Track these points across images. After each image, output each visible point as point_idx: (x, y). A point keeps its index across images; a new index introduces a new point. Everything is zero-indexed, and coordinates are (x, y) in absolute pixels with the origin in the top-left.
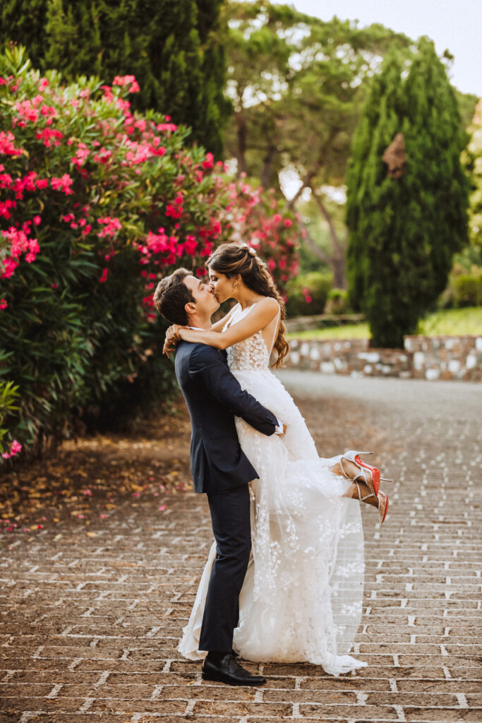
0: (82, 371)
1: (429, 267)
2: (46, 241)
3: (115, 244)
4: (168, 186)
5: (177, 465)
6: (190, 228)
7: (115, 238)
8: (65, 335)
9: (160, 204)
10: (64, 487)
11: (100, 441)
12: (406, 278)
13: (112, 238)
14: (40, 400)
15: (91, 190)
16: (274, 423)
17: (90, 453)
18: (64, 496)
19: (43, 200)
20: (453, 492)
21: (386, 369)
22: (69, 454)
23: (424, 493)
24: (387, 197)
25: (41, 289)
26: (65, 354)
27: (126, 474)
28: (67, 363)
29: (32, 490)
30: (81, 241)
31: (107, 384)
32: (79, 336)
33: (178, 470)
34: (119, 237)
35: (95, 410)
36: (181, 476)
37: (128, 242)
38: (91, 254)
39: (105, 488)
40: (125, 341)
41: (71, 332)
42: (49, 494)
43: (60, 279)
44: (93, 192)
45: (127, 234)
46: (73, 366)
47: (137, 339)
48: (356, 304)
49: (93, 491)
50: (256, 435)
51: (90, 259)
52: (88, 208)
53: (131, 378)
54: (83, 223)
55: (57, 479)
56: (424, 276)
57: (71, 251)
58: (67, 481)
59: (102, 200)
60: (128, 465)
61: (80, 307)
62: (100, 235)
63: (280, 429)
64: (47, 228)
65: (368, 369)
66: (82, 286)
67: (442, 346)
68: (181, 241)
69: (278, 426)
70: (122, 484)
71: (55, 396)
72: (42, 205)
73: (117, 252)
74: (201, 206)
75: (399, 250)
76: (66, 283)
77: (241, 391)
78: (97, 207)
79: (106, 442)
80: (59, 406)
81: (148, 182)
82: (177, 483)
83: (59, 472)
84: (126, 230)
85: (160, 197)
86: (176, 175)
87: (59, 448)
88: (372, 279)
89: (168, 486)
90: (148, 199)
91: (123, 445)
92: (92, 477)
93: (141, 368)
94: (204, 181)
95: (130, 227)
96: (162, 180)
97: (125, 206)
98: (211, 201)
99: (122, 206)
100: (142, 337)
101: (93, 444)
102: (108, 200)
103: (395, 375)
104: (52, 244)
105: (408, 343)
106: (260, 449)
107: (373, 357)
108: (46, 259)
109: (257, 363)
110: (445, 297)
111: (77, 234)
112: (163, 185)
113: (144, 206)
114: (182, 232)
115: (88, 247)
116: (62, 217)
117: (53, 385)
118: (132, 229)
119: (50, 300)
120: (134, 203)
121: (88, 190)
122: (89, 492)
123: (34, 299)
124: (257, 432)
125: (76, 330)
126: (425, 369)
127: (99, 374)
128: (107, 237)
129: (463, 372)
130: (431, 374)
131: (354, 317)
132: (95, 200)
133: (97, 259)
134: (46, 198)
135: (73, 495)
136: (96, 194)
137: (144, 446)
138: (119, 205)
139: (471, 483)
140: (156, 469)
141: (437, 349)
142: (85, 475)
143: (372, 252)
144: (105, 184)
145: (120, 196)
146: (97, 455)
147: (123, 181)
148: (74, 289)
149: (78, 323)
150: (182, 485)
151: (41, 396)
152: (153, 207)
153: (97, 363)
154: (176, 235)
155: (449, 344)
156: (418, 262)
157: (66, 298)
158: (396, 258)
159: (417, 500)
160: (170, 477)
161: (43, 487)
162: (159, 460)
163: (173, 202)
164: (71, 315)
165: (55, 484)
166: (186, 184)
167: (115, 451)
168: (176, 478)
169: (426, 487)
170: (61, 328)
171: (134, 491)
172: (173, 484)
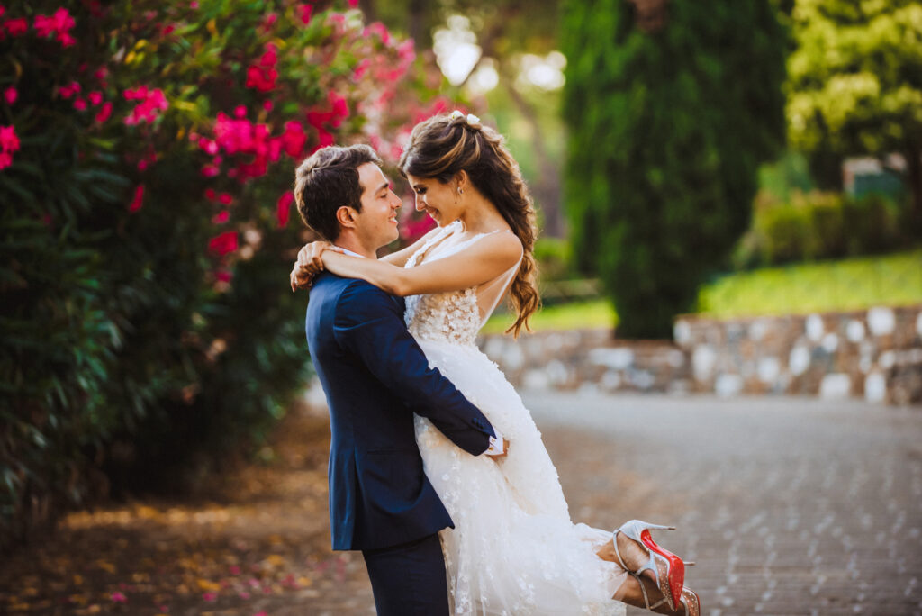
0: (103, 373)
1: (717, 191)
2: (29, 133)
3: (155, 137)
4: (249, 32)
5: (278, 544)
6: (292, 108)
7: (156, 128)
8: (70, 307)
9: (236, 67)
10: (74, 590)
11: (134, 513)
12: (677, 211)
13: (151, 127)
14: (25, 428)
15: (108, 39)
16: (487, 431)
17: (116, 531)
18: (76, 605)
19: (19, 58)
20: (787, 575)
21: (644, 379)
22: (80, 534)
23: (733, 579)
24: (637, 67)
25: (24, 222)
26: (72, 342)
27: (186, 563)
28: (74, 359)
29: (13, 599)
30: (95, 134)
31: (146, 403)
32: (94, 307)
33: (281, 553)
34: (164, 125)
35: (124, 451)
36: (287, 562)
37: (181, 134)
38: (111, 159)
39: (150, 589)
40: (175, 323)
41: (80, 303)
42: (45, 604)
43: (58, 204)
44: (113, 42)
45: (179, 118)
46: (86, 365)
47: (199, 320)
48: (585, 264)
49: (129, 594)
50: (454, 454)
51: (110, 168)
52: (106, 73)
53: (188, 393)
54: (97, 99)
55: (58, 578)
56: (707, 207)
57: (76, 154)
58: (78, 579)
59: (131, 57)
60: (190, 549)
61: (96, 256)
62: (130, 119)
63: (496, 445)
64: (29, 110)
65: (611, 380)
66: (99, 217)
67: (744, 333)
68: (276, 130)
69: (495, 437)
70: (181, 581)
71: (53, 420)
72: (19, 68)
73: (159, 156)
74: (310, 68)
75: (661, 162)
76: (69, 212)
77: (428, 369)
78: (122, 68)
79: (145, 513)
80: (62, 443)
81: (212, 25)
82: (282, 575)
83: (62, 565)
84: (176, 111)
85: (236, 51)
86: (262, 12)
87: (61, 525)
88: (614, 216)
89: (267, 581)
90: (214, 53)
91: (177, 517)
92: (125, 572)
93: (206, 375)
94: (314, 22)
95: (183, 105)
96: (238, 22)
97: (173, 69)
98: (328, 59)
99: (167, 69)
100: (207, 316)
101: (123, 518)
102: (140, 57)
103: (660, 388)
104: (41, 139)
105: (683, 330)
106: (459, 481)
107: (620, 357)
108: (32, 168)
109: (454, 333)
110: (746, 246)
111: (84, 122)
112: (240, 31)
113: (208, 66)
114: (277, 116)
115: (108, 144)
116: (56, 91)
117: (50, 399)
118: (187, 111)
119: (39, 242)
120: (189, 61)
121: (102, 39)
122: (122, 596)
123: (11, 241)
124: (457, 448)
125: (89, 298)
126: (715, 375)
127: (131, 384)
128: (142, 125)
129: (785, 381)
130: (728, 385)
131: (584, 286)
132: (119, 56)
133: (123, 168)
134: (24, 54)
135: (92, 602)
136: (119, 46)
137: (215, 517)
138: (160, 68)
139: (818, 559)
140: (242, 554)
141: (736, 339)
142: (110, 568)
143: (612, 169)
144: (135, 26)
145: (164, 51)
146: (132, 535)
147: (166, 22)
148: (84, 223)
149: (94, 283)
150: (291, 579)
151: (28, 420)
152: (223, 69)
153: (127, 363)
154: (267, 120)
155: (759, 330)
156: (695, 182)
157: (70, 240)
158: (656, 176)
159: (721, 590)
160: (269, 564)
161: (32, 591)
162: (246, 538)
163: (258, 61)
164: (81, 270)
165: (56, 586)
166: (281, 27)
167: (162, 528)
168: (280, 568)
169: (738, 569)
170: (63, 295)
171: (203, 591)
172: (275, 578)
